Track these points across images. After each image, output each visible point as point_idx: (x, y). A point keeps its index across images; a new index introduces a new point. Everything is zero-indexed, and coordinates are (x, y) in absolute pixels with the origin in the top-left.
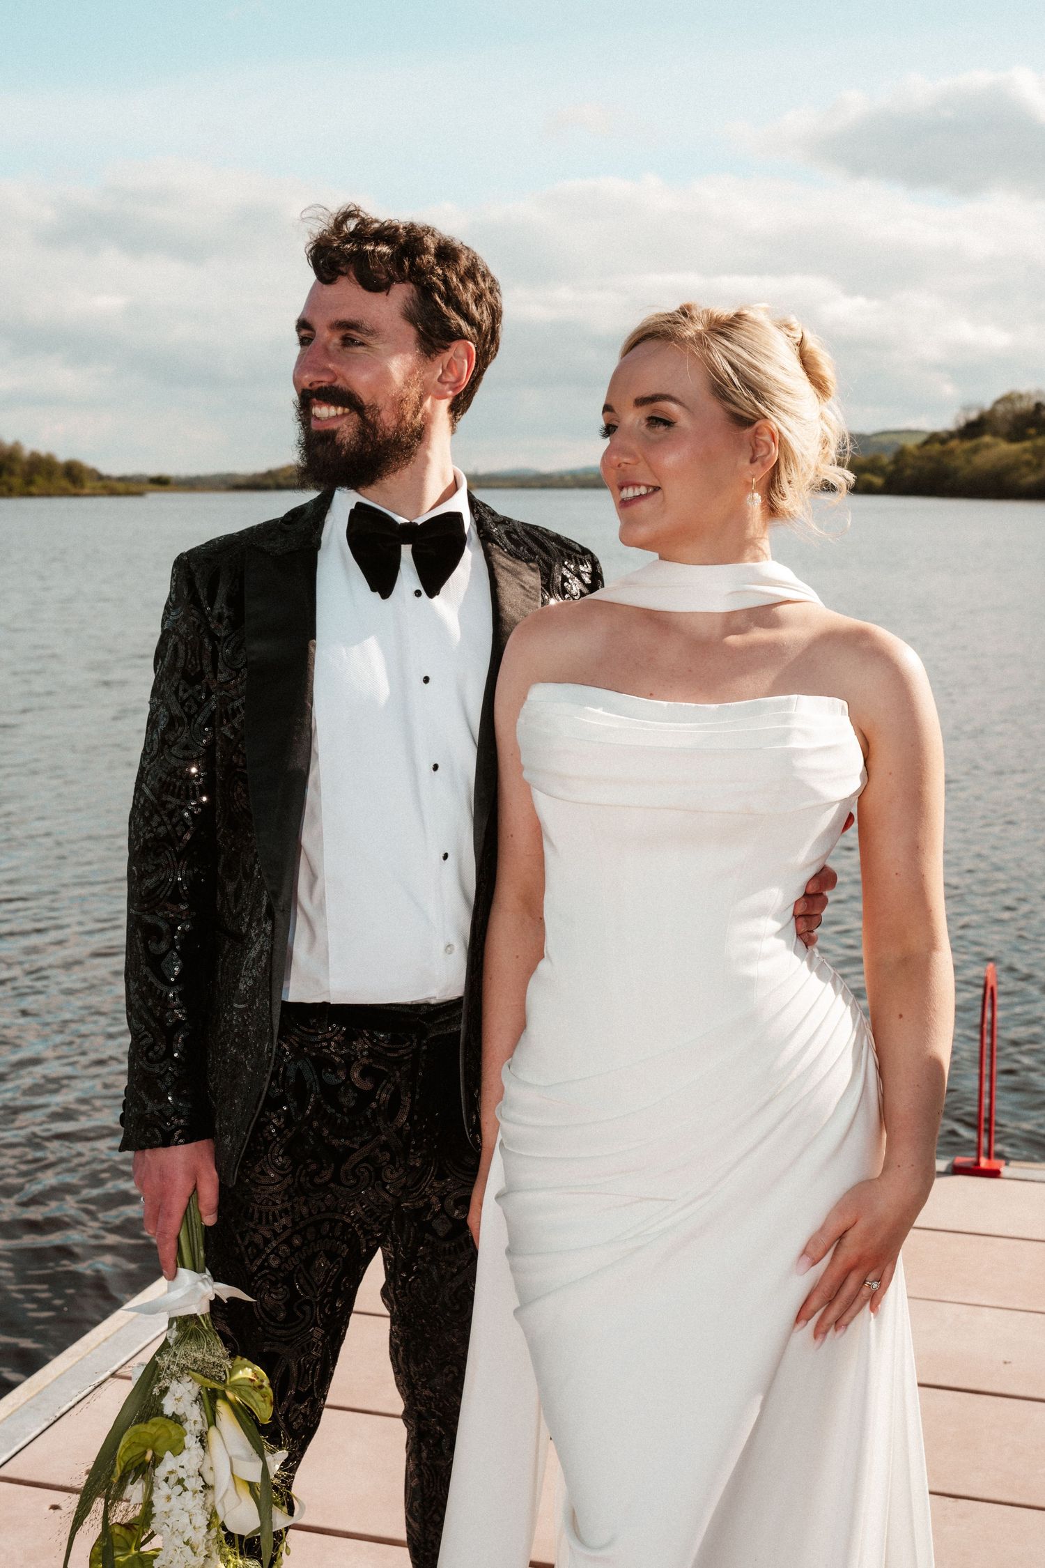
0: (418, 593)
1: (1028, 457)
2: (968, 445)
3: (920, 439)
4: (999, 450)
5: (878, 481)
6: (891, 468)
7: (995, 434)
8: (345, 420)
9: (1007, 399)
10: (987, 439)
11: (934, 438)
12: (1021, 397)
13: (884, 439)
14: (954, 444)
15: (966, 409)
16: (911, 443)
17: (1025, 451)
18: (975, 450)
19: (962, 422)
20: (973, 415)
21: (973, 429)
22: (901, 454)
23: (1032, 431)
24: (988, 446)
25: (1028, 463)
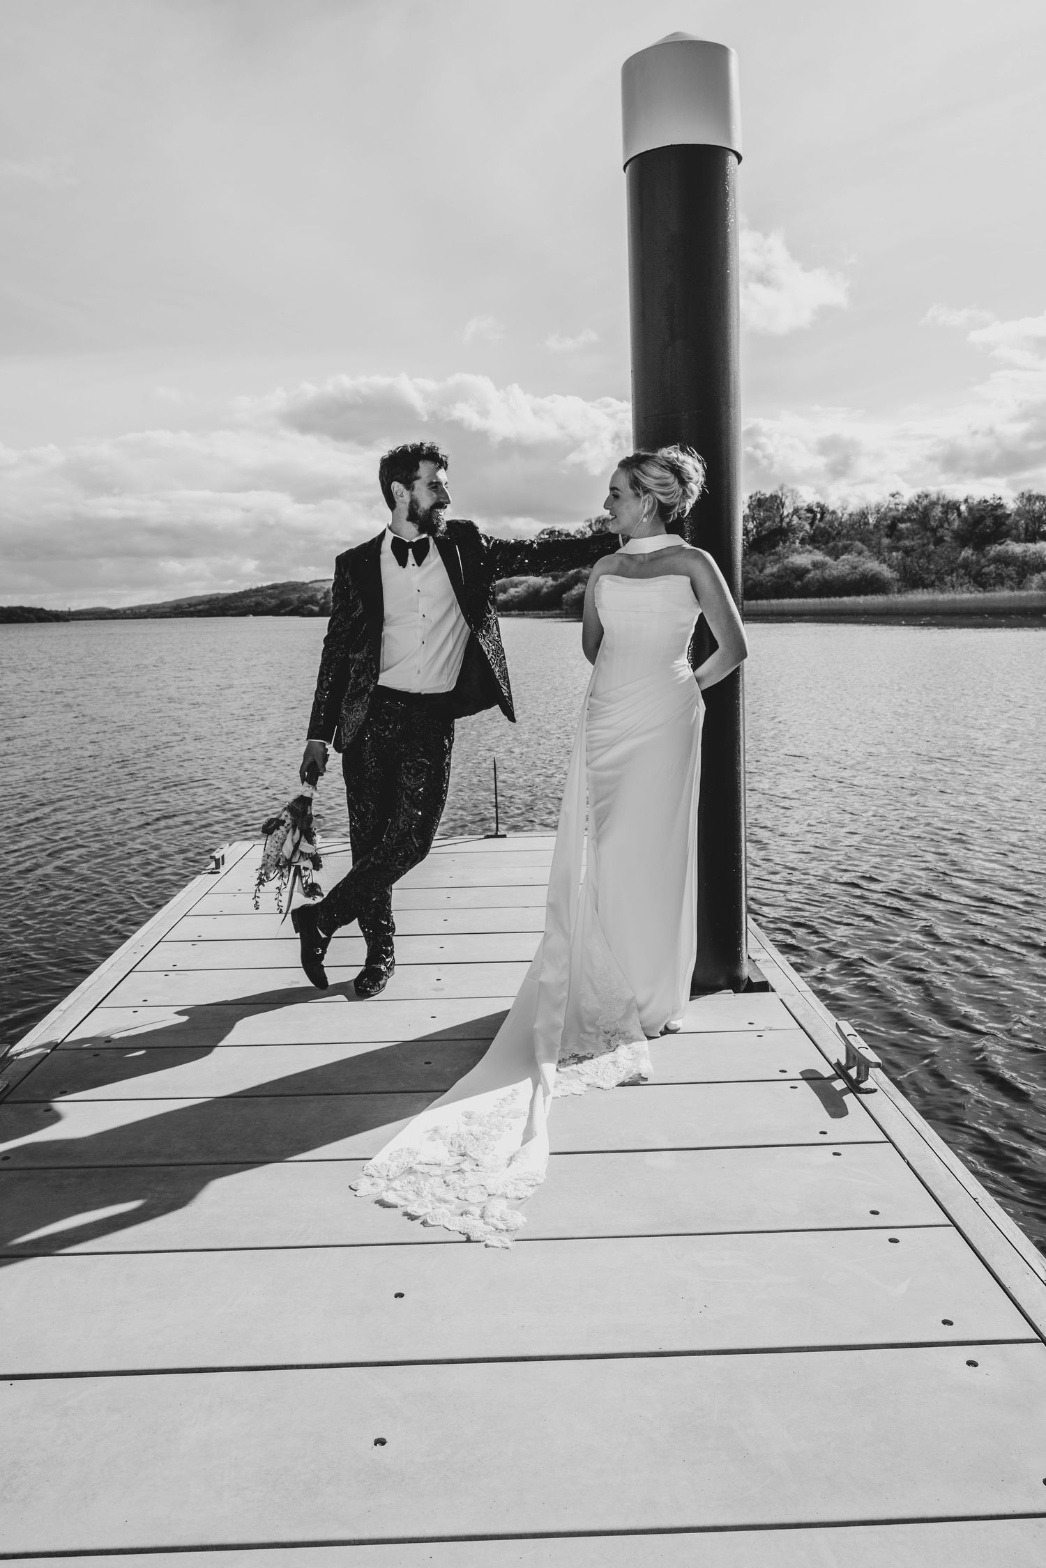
0: (414, 565)
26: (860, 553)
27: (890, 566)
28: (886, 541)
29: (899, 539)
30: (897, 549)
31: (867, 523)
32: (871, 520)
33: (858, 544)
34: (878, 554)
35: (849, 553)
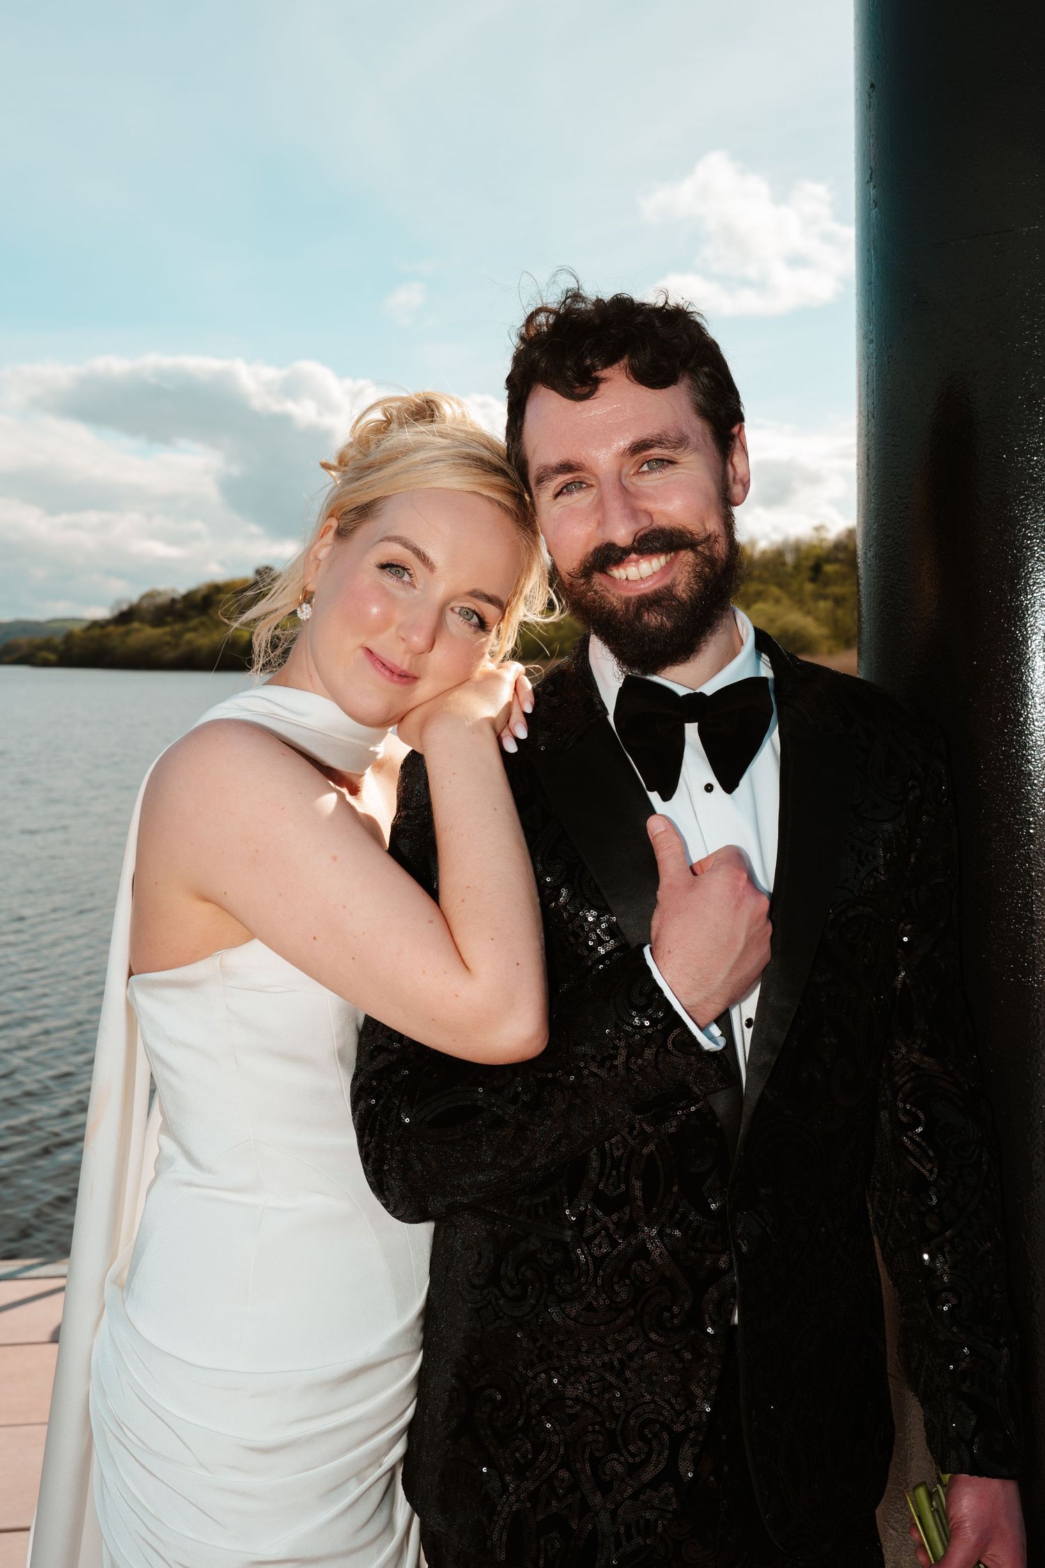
0: (709, 788)
1: (168, 638)
2: (122, 629)
3: (84, 625)
4: (145, 634)
5: (52, 657)
6: (62, 647)
7: (142, 620)
8: (676, 568)
9: (149, 596)
10: (136, 625)
11: (95, 624)
12: (159, 594)
13: (55, 625)
14: (111, 628)
15: (119, 602)
16: (77, 628)
17: (166, 634)
18: (128, 633)
19: (116, 613)
20: (125, 607)
21: (126, 617)
22: (69, 637)
23: (169, 619)
24: (137, 630)
25: (168, 643)
26: (777, 601)
27: (817, 619)
28: (809, 587)
29: (826, 584)
30: (824, 597)
31: (784, 564)
32: (789, 558)
33: (775, 590)
34: (800, 602)
35: (765, 600)
